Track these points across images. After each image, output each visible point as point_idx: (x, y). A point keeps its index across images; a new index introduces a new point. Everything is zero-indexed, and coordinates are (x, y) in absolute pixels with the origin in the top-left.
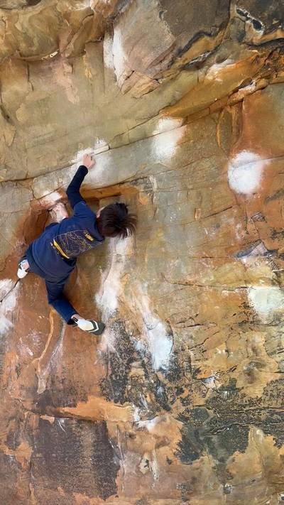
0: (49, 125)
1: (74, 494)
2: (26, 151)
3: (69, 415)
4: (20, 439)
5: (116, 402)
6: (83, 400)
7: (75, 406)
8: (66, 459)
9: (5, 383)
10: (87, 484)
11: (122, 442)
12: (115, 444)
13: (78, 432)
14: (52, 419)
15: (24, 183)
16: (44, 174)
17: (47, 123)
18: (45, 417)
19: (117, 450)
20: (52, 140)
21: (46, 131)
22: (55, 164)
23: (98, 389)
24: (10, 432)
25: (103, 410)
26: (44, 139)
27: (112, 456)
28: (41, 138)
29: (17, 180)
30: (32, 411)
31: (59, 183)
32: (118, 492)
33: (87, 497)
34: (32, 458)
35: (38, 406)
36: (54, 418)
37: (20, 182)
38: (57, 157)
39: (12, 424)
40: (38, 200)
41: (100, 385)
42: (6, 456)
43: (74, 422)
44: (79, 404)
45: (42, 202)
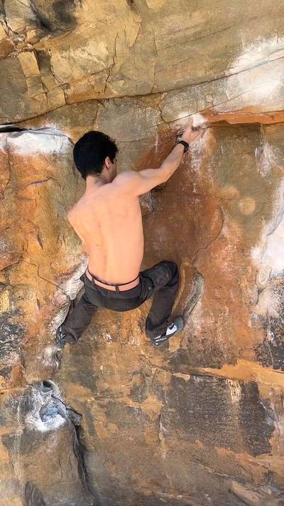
0: (196, 14)
1: (216, 448)
2: (155, 53)
3: (210, 375)
4: (147, 393)
5: (275, 368)
6: (230, 363)
7: (219, 368)
8: (206, 416)
9: (125, 337)
10: (233, 440)
11: (276, 403)
12: (267, 405)
13: (220, 391)
14: (187, 377)
15: (148, 99)
16: (180, 89)
17: (195, 11)
18: (179, 375)
19: (270, 411)
20: (198, 38)
21: (190, 24)
22: (201, 74)
23: (253, 354)
24: (134, 386)
25: (256, 374)
26: (185, 37)
27: (264, 417)
28: (181, 34)
29: (138, 97)
30: (162, 368)
31: (206, 102)
32: (272, 452)
33: (233, 452)
34: (162, 411)
35: (169, 363)
36: (189, 376)
37: (143, 98)
38: (206, 64)
39: (136, 379)
40: (168, 123)
41: (255, 350)
42: (129, 407)
43: (215, 380)
44: (225, 366)
45: (173, 126)
